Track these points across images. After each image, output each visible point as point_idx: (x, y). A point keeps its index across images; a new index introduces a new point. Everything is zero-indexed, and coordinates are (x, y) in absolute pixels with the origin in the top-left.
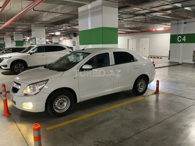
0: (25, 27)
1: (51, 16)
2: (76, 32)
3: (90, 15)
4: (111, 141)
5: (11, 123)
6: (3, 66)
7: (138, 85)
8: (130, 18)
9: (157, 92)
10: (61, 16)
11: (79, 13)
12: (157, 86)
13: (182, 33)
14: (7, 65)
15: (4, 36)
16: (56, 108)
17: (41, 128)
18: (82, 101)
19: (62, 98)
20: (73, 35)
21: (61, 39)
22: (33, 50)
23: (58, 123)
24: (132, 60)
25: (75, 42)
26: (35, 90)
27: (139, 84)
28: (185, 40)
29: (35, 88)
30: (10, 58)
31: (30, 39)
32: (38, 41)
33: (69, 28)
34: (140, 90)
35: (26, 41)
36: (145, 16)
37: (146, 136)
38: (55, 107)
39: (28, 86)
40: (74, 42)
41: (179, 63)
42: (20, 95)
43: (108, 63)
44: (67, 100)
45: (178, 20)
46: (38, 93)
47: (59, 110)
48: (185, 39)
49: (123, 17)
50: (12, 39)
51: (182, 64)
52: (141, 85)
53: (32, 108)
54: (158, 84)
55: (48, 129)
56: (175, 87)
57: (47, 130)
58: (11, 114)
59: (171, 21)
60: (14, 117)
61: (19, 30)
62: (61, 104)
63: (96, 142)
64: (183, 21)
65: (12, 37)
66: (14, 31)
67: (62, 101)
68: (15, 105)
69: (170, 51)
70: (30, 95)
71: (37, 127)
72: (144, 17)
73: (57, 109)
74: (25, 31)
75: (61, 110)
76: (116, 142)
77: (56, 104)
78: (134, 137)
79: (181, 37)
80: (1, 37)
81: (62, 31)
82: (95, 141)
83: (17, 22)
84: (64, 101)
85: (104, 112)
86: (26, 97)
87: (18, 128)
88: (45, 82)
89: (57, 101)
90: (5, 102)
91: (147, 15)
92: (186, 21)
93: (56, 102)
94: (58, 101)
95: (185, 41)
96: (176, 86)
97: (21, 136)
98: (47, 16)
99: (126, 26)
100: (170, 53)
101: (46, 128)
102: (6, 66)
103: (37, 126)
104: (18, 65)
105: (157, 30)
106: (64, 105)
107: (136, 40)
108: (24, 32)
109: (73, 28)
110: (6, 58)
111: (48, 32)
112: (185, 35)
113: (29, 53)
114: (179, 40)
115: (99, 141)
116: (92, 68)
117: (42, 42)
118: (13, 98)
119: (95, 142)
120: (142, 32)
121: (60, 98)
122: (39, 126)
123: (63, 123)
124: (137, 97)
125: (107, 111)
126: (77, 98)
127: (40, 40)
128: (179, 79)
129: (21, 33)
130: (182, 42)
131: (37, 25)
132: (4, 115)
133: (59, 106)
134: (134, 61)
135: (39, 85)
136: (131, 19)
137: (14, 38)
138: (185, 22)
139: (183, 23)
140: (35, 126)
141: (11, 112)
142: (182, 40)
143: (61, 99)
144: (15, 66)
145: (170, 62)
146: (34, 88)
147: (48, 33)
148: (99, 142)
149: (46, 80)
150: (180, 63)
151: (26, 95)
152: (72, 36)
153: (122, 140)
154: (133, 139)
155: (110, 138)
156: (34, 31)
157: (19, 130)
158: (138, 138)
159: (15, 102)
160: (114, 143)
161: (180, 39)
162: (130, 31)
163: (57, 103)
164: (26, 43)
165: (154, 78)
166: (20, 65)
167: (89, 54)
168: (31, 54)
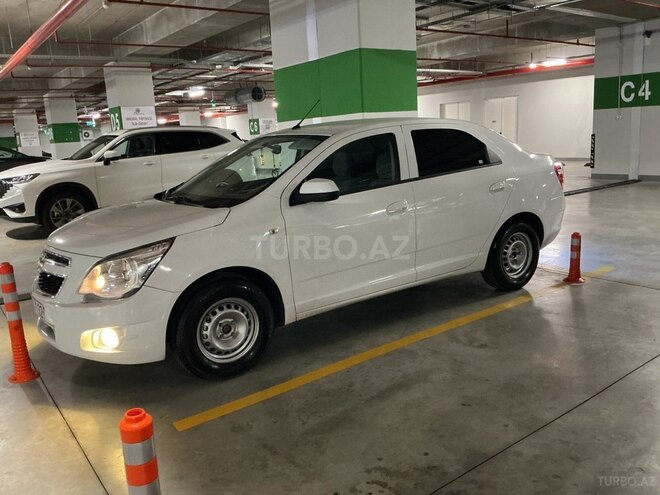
0: (83, 72)
1: (172, 26)
2: (259, 85)
3: (311, 8)
4: (434, 467)
5: (39, 407)
6: (12, 208)
7: (505, 253)
8: (454, 18)
9: (573, 276)
10: (206, 24)
11: (271, 6)
12: (576, 253)
13: (637, 71)
14: (23, 204)
15: (14, 112)
16: (206, 345)
17: (155, 428)
18: (302, 316)
19: (229, 307)
20: (249, 95)
21: (208, 114)
22: (112, 148)
23: (218, 402)
24: (481, 162)
25: (257, 121)
26: (126, 281)
27: (507, 248)
28: (648, 93)
29: (125, 272)
30: (32, 178)
31: (103, 120)
32: (128, 119)
33: (236, 68)
34: (512, 271)
35: (90, 127)
36: (509, 9)
37: (568, 443)
38: (206, 340)
39: (98, 263)
40: (254, 121)
41: (627, 176)
42: (67, 302)
43: (393, 174)
44: (247, 316)
45: (620, 25)
46: (139, 289)
47: (219, 352)
48: (647, 89)
49: (427, 18)
50: (42, 121)
51: (639, 181)
52: (514, 254)
53: (117, 348)
54: (576, 249)
55: (181, 425)
56: (632, 256)
57: (179, 430)
58: (39, 375)
59: (597, 31)
60: (50, 386)
61: (64, 83)
62: (227, 329)
63: (373, 472)
64: (640, 27)
65: (40, 112)
66: (47, 90)
67: (230, 320)
68: (51, 341)
69: (593, 135)
70: (106, 299)
71: (136, 426)
72: (503, 15)
73: (213, 350)
74: (84, 86)
75: (227, 353)
76: (453, 469)
77: (208, 333)
78: (520, 447)
79: (633, 86)
80: (4, 114)
81: (209, 83)
82: (370, 467)
83: (54, 54)
84: (236, 319)
85: (387, 354)
86: (92, 309)
87: (64, 428)
88: (161, 249)
89: (209, 321)
90: (17, 330)
91: (514, 7)
92: (652, 25)
93: (206, 324)
94: (214, 319)
95: (647, 98)
96: (637, 255)
97: (80, 456)
98: (156, 25)
99: (436, 55)
100: (593, 143)
101: (174, 424)
102: (21, 208)
103: (138, 420)
104: (64, 203)
105: (542, 67)
106: (238, 333)
107: (469, 104)
108: (82, 90)
109: (250, 68)
110: (20, 180)
111: (163, 87)
112: (646, 76)
113: (99, 160)
114: (627, 96)
115: (385, 469)
116: (336, 189)
117: (144, 121)
118: (43, 312)
119: (369, 471)
120: (489, 75)
121: (221, 309)
122: (148, 419)
123: (237, 402)
124: (500, 298)
125: (401, 351)
126: (286, 307)
127: (137, 116)
128: (642, 229)
129: (71, 97)
130: (639, 102)
131: (121, 63)
132: (14, 379)
133: (218, 339)
134: (487, 162)
135: (137, 260)
136: (456, 25)
137: (48, 115)
138: (648, 29)
139: (639, 34)
140: (129, 421)
141: (37, 366)
142: (637, 95)
143: (226, 311)
144: (54, 208)
145: (594, 176)
146: (121, 272)
147: (163, 92)
148: (387, 472)
149: (164, 241)
150: (630, 178)
151: (91, 299)
152: (246, 98)
153: (478, 461)
154: (519, 454)
155: (426, 454)
156: (113, 83)
157: (70, 434)
158: (537, 452)
159: (50, 331)
160: (445, 473)
161: (628, 91)
162: (449, 74)
163: (209, 325)
164: (90, 132)
165: (560, 225)
166: (69, 201)
167: (322, 139)
168: (107, 162)
